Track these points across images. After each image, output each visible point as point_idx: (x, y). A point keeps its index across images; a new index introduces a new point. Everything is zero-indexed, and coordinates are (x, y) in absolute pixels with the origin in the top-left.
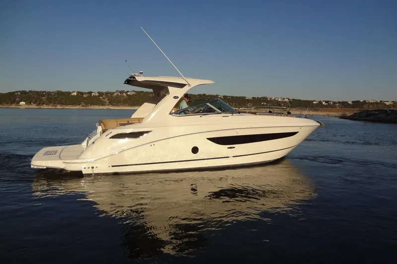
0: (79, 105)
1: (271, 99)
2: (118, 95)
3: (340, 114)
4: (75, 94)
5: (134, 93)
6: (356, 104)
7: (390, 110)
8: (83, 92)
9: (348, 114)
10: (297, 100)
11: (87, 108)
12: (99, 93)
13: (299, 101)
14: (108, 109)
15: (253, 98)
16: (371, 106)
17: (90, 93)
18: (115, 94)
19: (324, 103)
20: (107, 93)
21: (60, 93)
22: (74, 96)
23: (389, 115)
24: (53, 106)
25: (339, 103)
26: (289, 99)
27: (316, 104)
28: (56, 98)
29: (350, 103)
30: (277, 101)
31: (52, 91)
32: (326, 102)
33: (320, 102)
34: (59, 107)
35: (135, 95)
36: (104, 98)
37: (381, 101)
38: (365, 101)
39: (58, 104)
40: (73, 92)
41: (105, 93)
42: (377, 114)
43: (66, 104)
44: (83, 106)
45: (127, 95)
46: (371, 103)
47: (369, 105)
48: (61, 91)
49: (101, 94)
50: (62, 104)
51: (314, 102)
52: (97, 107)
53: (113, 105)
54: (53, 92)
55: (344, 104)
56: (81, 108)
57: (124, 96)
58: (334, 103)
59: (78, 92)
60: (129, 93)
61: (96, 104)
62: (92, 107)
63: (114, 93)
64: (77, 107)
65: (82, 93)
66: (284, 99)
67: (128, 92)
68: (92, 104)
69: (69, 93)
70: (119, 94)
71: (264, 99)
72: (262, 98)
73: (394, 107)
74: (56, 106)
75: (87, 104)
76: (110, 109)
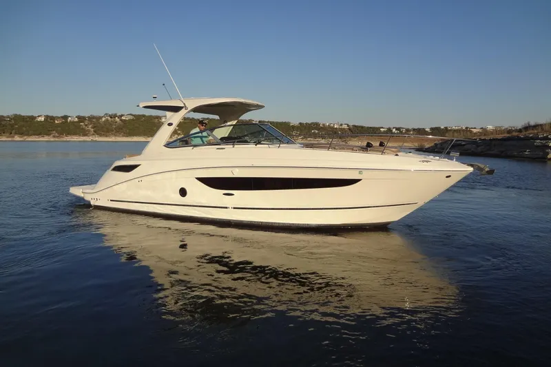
0: (49, 135)
1: (324, 125)
2: (107, 120)
3: (416, 145)
4: (43, 119)
5: (131, 117)
6: (435, 131)
7: (480, 139)
8: (54, 116)
9: (427, 146)
10: (360, 126)
11: (62, 139)
12: (79, 117)
13: (362, 127)
14: (92, 141)
15: (300, 123)
16: (456, 134)
17: (66, 117)
18: (104, 119)
19: (394, 130)
20: (91, 118)
21: (17, 118)
22: (41, 122)
23: (479, 146)
24: (8, 137)
25: (414, 130)
26: (348, 126)
27: (384, 131)
28: (12, 126)
29: (428, 130)
30: (333, 128)
31: (5, 115)
32: (397, 129)
33: (389, 130)
34: (17, 138)
35: (133, 120)
36: (86, 125)
37: (467, 128)
38: (446, 128)
39: (16, 133)
40: (39, 116)
41: (89, 117)
42: (464, 145)
43: (29, 135)
44: (54, 137)
45: (121, 120)
46: (455, 130)
47: (453, 133)
48: (20, 116)
49: (81, 119)
50: (22, 134)
51: (382, 129)
52: (75, 138)
53: (101, 135)
54: (8, 117)
55: (420, 131)
56: (52, 140)
57: (116, 122)
58: (408, 130)
59: (47, 117)
60: (123, 118)
61: (75, 134)
62: (69, 138)
63: (101, 118)
64: (46, 138)
65: (53, 118)
66: (341, 125)
67: (122, 115)
68: (69, 133)
69: (33, 118)
70: (109, 118)
71: (316, 126)
72: (312, 123)
73: (485, 135)
74: (13, 137)
75: (61, 134)
76: (96, 141)
